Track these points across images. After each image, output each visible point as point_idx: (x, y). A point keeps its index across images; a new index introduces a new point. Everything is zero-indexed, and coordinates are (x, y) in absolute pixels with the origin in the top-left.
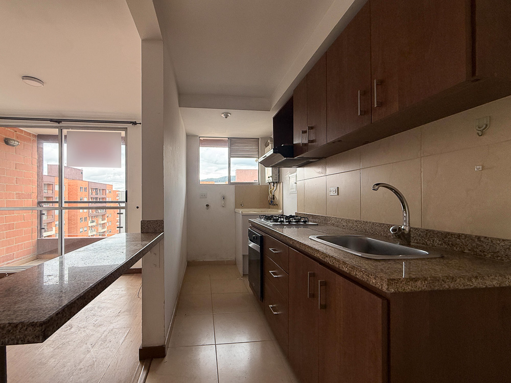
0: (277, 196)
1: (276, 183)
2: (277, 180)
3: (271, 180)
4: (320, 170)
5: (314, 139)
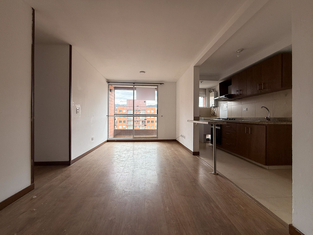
0: (216, 112)
1: (216, 107)
2: (216, 105)
3: (214, 106)
4: (239, 103)
5: (241, 93)
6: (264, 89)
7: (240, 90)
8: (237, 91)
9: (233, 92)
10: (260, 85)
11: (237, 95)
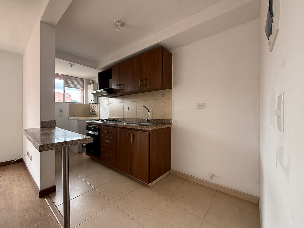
0: (96, 110)
1: (96, 104)
2: (96, 103)
3: (93, 102)
4: (121, 100)
5: (123, 89)
6: (145, 85)
7: (122, 85)
8: (118, 85)
9: (114, 87)
10: (142, 80)
11: (118, 90)
